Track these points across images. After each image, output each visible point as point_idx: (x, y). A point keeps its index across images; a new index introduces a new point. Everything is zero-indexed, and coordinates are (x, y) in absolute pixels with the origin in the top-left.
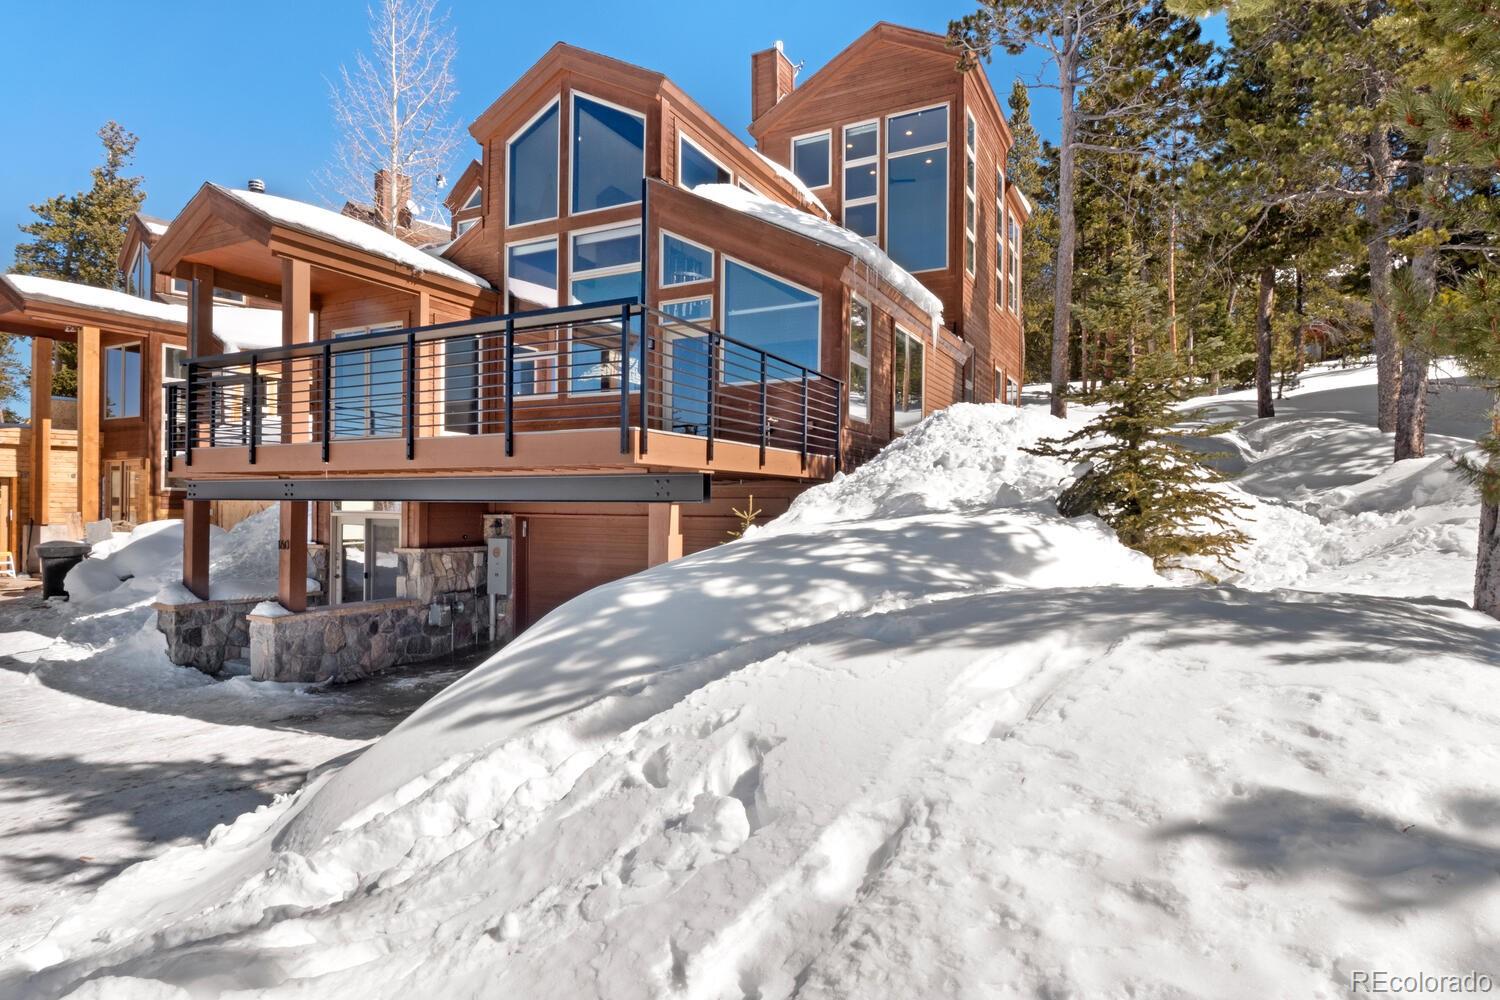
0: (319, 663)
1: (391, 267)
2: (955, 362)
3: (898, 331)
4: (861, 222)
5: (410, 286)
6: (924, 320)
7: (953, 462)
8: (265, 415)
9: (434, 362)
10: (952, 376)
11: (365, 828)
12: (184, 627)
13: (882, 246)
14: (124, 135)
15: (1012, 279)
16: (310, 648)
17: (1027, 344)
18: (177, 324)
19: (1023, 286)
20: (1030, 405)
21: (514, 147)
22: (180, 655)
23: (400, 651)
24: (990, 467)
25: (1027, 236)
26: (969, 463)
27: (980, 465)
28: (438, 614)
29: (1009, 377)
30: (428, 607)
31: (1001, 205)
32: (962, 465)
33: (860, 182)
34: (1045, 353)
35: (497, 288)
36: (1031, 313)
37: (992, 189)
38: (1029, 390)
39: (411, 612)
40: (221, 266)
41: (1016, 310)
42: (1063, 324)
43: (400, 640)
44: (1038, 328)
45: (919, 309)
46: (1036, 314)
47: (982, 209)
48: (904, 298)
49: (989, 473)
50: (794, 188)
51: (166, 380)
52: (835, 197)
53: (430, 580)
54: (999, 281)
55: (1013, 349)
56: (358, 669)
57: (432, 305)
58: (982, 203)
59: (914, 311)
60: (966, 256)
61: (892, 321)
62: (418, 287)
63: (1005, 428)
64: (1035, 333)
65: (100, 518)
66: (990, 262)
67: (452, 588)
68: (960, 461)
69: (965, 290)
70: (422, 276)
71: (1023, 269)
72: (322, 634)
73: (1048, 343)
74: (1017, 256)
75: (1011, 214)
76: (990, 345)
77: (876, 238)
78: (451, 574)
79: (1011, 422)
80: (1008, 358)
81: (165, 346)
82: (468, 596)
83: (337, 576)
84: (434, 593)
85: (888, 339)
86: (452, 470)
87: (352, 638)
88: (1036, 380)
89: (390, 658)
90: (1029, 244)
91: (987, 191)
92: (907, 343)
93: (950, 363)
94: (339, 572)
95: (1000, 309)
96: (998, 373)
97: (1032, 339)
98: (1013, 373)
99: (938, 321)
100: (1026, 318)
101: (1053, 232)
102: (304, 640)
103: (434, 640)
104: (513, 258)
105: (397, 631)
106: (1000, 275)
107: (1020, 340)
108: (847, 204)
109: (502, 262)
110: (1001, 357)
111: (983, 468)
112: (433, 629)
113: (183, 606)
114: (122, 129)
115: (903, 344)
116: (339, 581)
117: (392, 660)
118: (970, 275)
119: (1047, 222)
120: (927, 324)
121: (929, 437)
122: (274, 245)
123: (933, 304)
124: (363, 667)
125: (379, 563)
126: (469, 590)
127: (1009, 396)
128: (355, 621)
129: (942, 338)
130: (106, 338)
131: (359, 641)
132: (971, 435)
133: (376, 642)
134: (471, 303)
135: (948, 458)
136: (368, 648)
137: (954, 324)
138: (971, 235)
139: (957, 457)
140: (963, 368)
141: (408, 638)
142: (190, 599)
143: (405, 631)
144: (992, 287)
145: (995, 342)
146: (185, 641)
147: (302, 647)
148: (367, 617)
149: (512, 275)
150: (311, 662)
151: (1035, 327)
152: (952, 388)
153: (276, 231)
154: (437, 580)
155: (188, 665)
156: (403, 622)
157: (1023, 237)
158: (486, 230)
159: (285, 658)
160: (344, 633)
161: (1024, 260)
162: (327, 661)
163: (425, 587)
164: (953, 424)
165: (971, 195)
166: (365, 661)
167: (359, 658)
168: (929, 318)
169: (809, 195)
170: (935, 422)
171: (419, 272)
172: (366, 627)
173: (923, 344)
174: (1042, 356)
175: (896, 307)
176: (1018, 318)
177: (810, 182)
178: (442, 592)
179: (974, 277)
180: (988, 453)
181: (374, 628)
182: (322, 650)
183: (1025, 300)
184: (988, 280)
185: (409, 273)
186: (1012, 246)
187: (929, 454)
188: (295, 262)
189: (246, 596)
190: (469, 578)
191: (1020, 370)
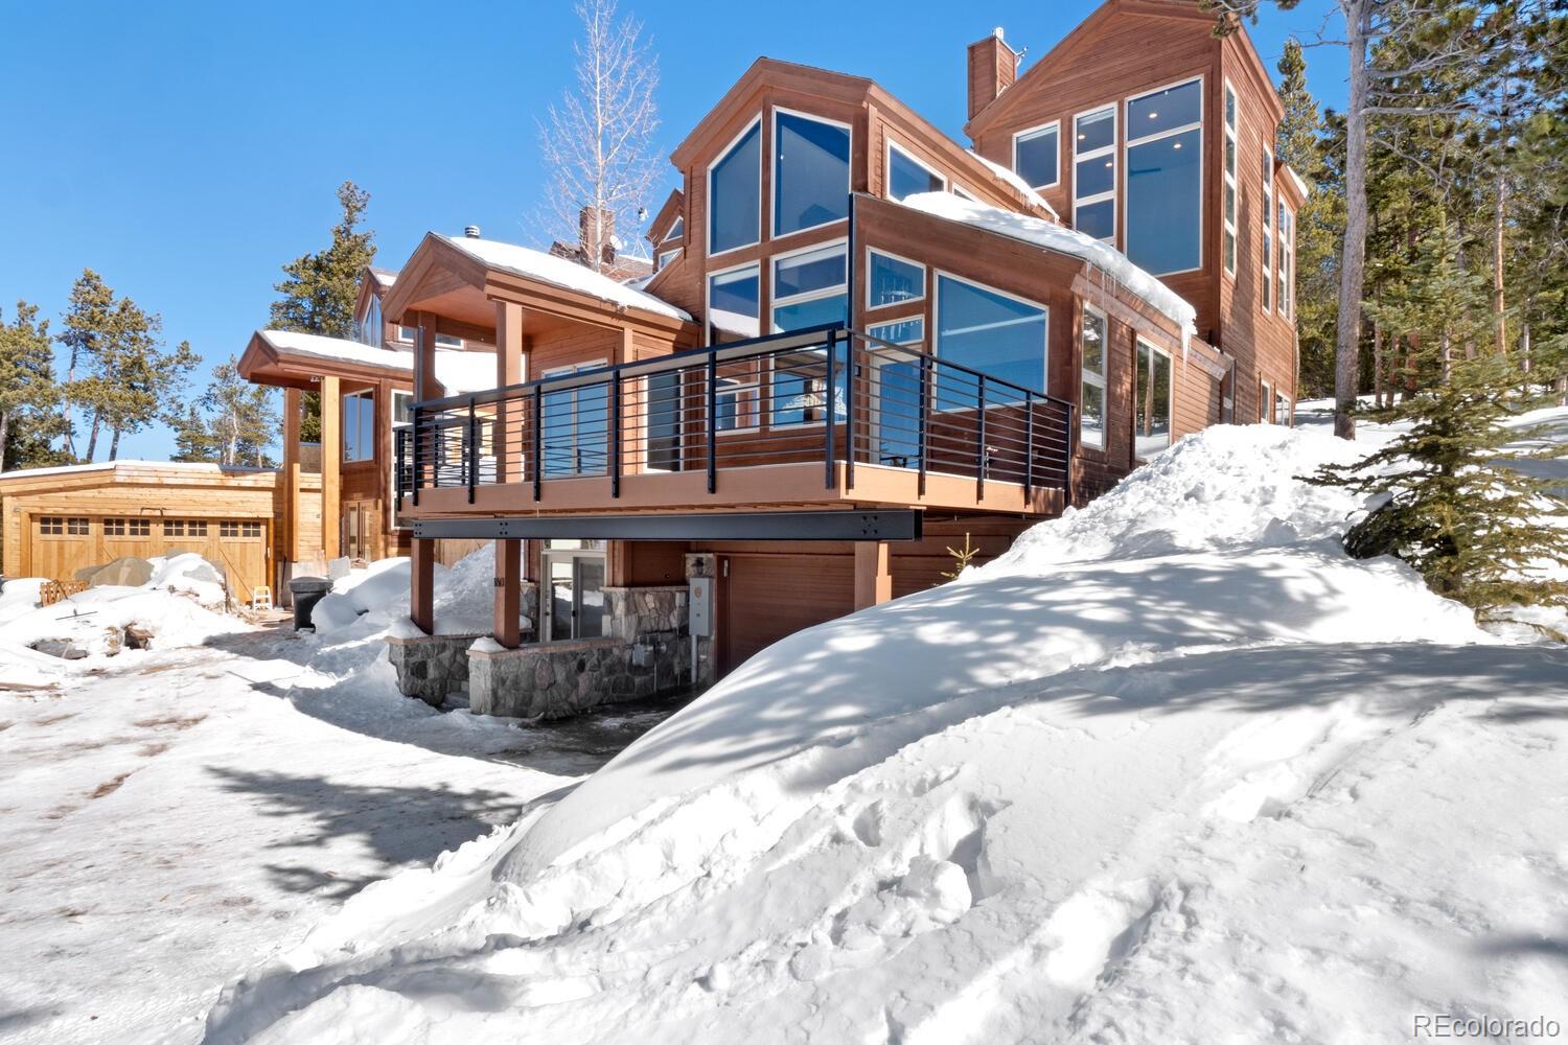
0: (531, 698)
1: (596, 304)
2: (1211, 377)
3: (1140, 344)
4: (1096, 222)
5: (615, 322)
6: (1171, 329)
7: (1209, 494)
8: (481, 456)
9: (638, 398)
10: (1207, 394)
11: (578, 865)
12: (413, 660)
13: (1120, 248)
14: (358, 193)
15: (1283, 276)
16: (523, 684)
17: (1302, 352)
18: (405, 371)
19: (1297, 283)
20: (1306, 425)
21: (714, 172)
22: (409, 686)
23: (605, 690)
24: (1256, 499)
25: (1302, 224)
26: (1229, 494)
27: (1244, 497)
28: (641, 654)
29: (1279, 393)
30: (632, 647)
31: (1269, 190)
32: (1220, 497)
33: (1093, 177)
34: (1325, 363)
35: (699, 319)
36: (1307, 316)
37: (1258, 170)
38: (1307, 407)
39: (616, 652)
40: (443, 313)
41: (1288, 313)
42: (1351, 327)
43: (606, 679)
44: (1316, 333)
45: (1166, 317)
46: (1314, 317)
47: (1245, 196)
48: (1147, 306)
49: (1255, 507)
50: (1016, 190)
51: (396, 424)
52: (1063, 196)
53: (634, 619)
54: (1266, 280)
55: (1285, 358)
56: (566, 707)
57: (636, 341)
58: (1244, 190)
59: (1161, 321)
60: (1224, 253)
61: (1133, 333)
62: (621, 323)
63: (1276, 454)
64: (1313, 339)
65: (341, 556)
66: (1255, 257)
67: (655, 628)
68: (1218, 493)
69: (1223, 292)
70: (626, 312)
71: (1298, 264)
72: (534, 670)
73: (1329, 349)
74: (1290, 248)
75: (1282, 200)
76: (1254, 356)
77: (1113, 239)
78: (654, 614)
79: (1282, 446)
80: (1278, 369)
81: (394, 392)
82: (670, 636)
83: (547, 614)
84: (637, 632)
85: (1128, 354)
86: (655, 508)
87: (560, 677)
88: (1314, 395)
89: (597, 696)
90: (1304, 234)
91: (1251, 174)
92: (1151, 357)
93: (1205, 378)
94: (549, 610)
95: (1268, 312)
96: (1265, 389)
97: (1308, 346)
98: (1284, 387)
99: (1189, 330)
100: (1301, 322)
101: (1337, 217)
102: (517, 676)
103: (638, 680)
104: (714, 288)
105: (603, 670)
106: (1268, 272)
107: (1293, 349)
108: (1078, 203)
109: (703, 293)
110: (1268, 369)
111: (1247, 501)
112: (636, 669)
113: (411, 639)
114: (356, 188)
115: (1146, 359)
116: (549, 618)
117: (598, 699)
118: (1230, 274)
119: (1328, 206)
120: (1176, 334)
121: (1179, 465)
122: (490, 289)
123: (1184, 312)
124: (571, 704)
125: (586, 602)
126: (671, 630)
127: (1278, 415)
128: (564, 658)
129: (1194, 352)
130: (344, 387)
131: (568, 678)
132: (1230, 462)
133: (584, 680)
134: (673, 337)
135: (1203, 490)
136: (576, 686)
137: (1210, 333)
138: (1231, 228)
139: (1214, 487)
140: (1221, 384)
141: (613, 678)
142: (417, 633)
143: (611, 671)
144: (1257, 287)
145: (1261, 352)
146: (412, 674)
147: (516, 683)
148: (574, 655)
149: (713, 305)
150: (524, 698)
151: (1312, 332)
152: (1207, 408)
153: (491, 275)
154: (640, 619)
155: (415, 696)
156: (608, 661)
157: (1297, 226)
158: (687, 261)
159: (500, 692)
160: (553, 671)
161: (1298, 253)
162: (538, 698)
163: (629, 626)
164: (1208, 450)
165: (1231, 180)
166: (573, 698)
167: (568, 696)
168: (1178, 327)
169: (1033, 196)
170: (1187, 447)
171: (623, 308)
172: (574, 665)
173: (1171, 357)
174: (1321, 367)
175: (1137, 316)
176: (1291, 322)
177: (1034, 182)
178: (645, 632)
179: (1234, 276)
180: (1254, 483)
181: (581, 667)
182: (533, 687)
183: (1299, 300)
184: (1252, 279)
185: (613, 310)
186: (1283, 238)
187: (1179, 485)
188: (508, 303)
189: (464, 631)
190: (672, 618)
191: (1294, 384)
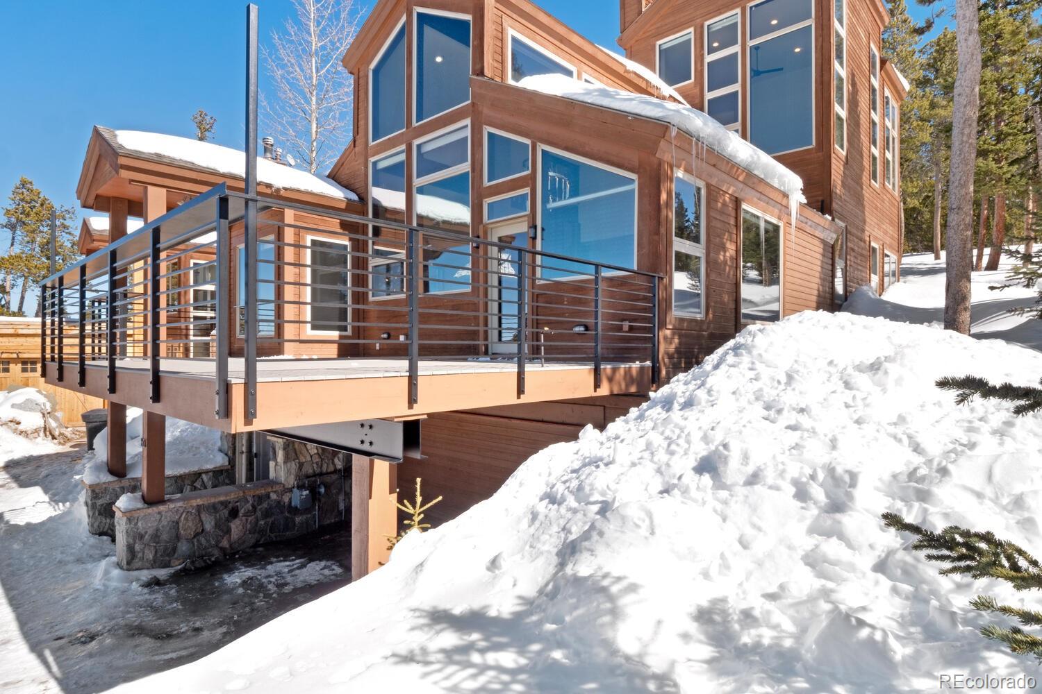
0: (174, 549)
2: (823, 241)
3: (746, 212)
4: (723, 111)
6: (779, 198)
10: (819, 257)
12: (100, 502)
13: (744, 136)
15: (889, 155)
16: (165, 536)
17: (906, 219)
19: (901, 162)
20: (911, 278)
21: (375, 72)
22: (96, 525)
23: (262, 532)
28: (298, 497)
29: (886, 252)
30: (290, 490)
31: (876, 83)
33: (722, 73)
34: (924, 226)
35: (363, 199)
36: (910, 190)
37: (866, 66)
38: (911, 260)
39: (273, 496)
41: (894, 184)
43: (262, 522)
44: (917, 202)
45: (772, 187)
46: (915, 191)
47: (854, 84)
48: (753, 176)
50: (647, 82)
52: (697, 90)
53: (293, 466)
54: (874, 158)
55: (891, 224)
56: (216, 553)
58: (853, 79)
59: (765, 190)
60: (834, 133)
61: (737, 201)
64: (914, 209)
66: (864, 139)
67: (317, 472)
69: (833, 166)
72: (177, 523)
73: (927, 216)
74: (895, 133)
75: (887, 93)
76: (864, 222)
77: (738, 125)
78: (316, 459)
80: (885, 233)
82: (333, 477)
83: (242, 452)
84: (298, 477)
85: (734, 220)
87: (209, 523)
88: (914, 250)
89: (251, 539)
91: (859, 67)
92: (762, 225)
93: (817, 242)
94: (244, 449)
95: (876, 185)
96: (874, 250)
97: (911, 213)
98: (891, 247)
99: (797, 198)
100: (905, 195)
102: (158, 529)
103: (298, 520)
104: (375, 171)
105: (259, 514)
106: (876, 152)
107: (899, 216)
108: (709, 96)
109: (366, 176)
110: (877, 233)
112: (294, 510)
113: (97, 485)
116: (244, 456)
117: (253, 541)
118: (840, 152)
120: (784, 202)
123: (792, 182)
124: (222, 549)
126: (332, 472)
128: (213, 508)
129: (802, 217)
131: (217, 525)
133: (236, 527)
134: (338, 215)
136: (229, 531)
137: (819, 201)
138: (841, 111)
140: (833, 247)
141: (270, 520)
142: (105, 478)
143: (267, 514)
144: (866, 163)
145: (871, 219)
146: (100, 514)
147: (156, 536)
148: (225, 504)
149: (376, 184)
150: (166, 549)
151: (914, 202)
152: (819, 269)
153: (123, 162)
154: (301, 465)
155: (102, 534)
156: (265, 505)
158: (357, 149)
159: (138, 547)
160: (201, 521)
162: (183, 547)
163: (289, 472)
165: (840, 71)
166: (225, 543)
167: (218, 542)
168: (786, 196)
169: (667, 90)
172: (226, 512)
173: (781, 224)
174: (921, 229)
175: (741, 186)
176: (897, 193)
177: (671, 81)
178: (305, 477)
179: (844, 153)
181: (234, 513)
182: (177, 538)
183: (903, 178)
184: (862, 156)
186: (889, 124)
188: (150, 187)
190: (334, 459)
191: (899, 244)
